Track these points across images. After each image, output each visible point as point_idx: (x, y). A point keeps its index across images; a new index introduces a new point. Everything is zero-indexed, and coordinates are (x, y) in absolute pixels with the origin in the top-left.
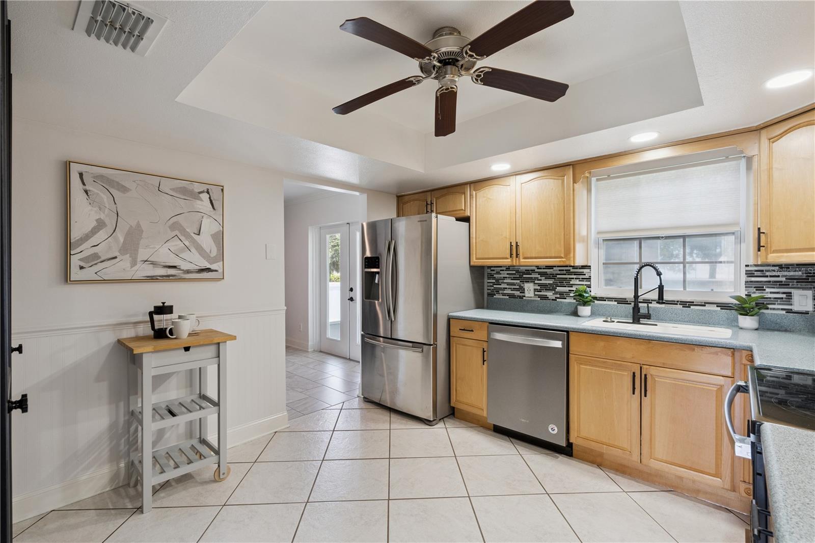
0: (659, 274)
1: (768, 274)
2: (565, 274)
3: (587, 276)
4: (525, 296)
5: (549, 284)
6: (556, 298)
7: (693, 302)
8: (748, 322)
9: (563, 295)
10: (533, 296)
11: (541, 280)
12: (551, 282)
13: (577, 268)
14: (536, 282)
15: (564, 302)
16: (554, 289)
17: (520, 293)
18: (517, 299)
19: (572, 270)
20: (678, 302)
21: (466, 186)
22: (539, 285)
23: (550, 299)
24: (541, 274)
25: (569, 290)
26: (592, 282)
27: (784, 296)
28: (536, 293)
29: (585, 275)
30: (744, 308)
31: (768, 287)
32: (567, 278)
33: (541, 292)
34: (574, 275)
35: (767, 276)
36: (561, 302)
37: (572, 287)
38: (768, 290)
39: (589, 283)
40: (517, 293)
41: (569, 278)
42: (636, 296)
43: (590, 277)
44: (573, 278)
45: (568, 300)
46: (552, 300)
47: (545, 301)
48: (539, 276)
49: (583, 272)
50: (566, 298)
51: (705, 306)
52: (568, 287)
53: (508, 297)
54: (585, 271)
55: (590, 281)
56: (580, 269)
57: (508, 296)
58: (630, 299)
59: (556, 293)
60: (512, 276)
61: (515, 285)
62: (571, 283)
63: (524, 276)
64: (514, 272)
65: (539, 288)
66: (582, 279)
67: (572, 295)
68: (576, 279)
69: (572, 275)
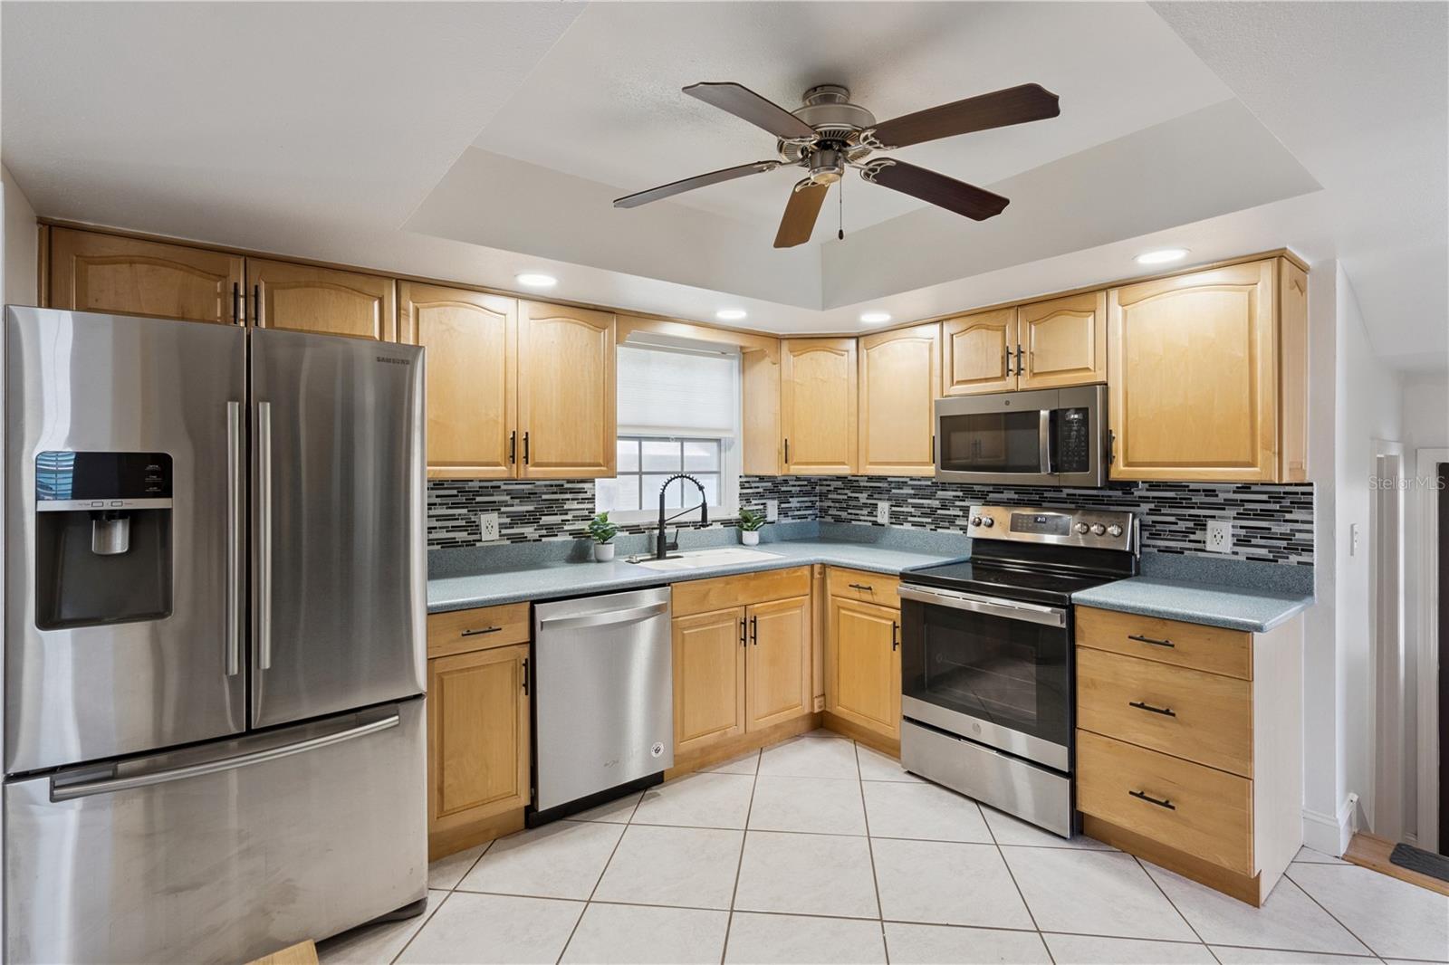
0: (701, 488)
1: (753, 485)
2: (556, 493)
3: (588, 495)
4: (480, 541)
5: (527, 512)
6: (540, 536)
8: (751, 537)
9: (552, 530)
10: (498, 537)
11: (513, 506)
12: (531, 508)
13: (574, 483)
14: (503, 509)
15: (554, 542)
16: (536, 521)
17: (469, 534)
18: (462, 549)
21: (386, 282)
22: (509, 515)
23: (529, 541)
24: (514, 495)
25: (562, 521)
26: (596, 503)
27: (761, 507)
28: (504, 531)
29: (586, 492)
30: (744, 523)
31: (753, 499)
32: (558, 500)
33: (513, 528)
34: (571, 493)
35: (751, 488)
36: (550, 543)
37: (567, 514)
38: (754, 502)
39: (590, 506)
40: (461, 536)
41: (562, 500)
42: (662, 521)
43: (594, 495)
44: (568, 499)
45: (561, 538)
46: (534, 541)
47: (520, 544)
48: (507, 498)
49: (584, 489)
50: (557, 535)
52: (561, 514)
53: (439, 547)
54: (586, 486)
55: (594, 502)
56: (578, 483)
57: (438, 544)
58: (651, 525)
59: (541, 527)
60: (450, 501)
61: (458, 519)
62: (566, 507)
63: (478, 499)
64: (455, 492)
65: (508, 520)
66: (582, 499)
67: (566, 528)
68: (573, 499)
69: (566, 493)
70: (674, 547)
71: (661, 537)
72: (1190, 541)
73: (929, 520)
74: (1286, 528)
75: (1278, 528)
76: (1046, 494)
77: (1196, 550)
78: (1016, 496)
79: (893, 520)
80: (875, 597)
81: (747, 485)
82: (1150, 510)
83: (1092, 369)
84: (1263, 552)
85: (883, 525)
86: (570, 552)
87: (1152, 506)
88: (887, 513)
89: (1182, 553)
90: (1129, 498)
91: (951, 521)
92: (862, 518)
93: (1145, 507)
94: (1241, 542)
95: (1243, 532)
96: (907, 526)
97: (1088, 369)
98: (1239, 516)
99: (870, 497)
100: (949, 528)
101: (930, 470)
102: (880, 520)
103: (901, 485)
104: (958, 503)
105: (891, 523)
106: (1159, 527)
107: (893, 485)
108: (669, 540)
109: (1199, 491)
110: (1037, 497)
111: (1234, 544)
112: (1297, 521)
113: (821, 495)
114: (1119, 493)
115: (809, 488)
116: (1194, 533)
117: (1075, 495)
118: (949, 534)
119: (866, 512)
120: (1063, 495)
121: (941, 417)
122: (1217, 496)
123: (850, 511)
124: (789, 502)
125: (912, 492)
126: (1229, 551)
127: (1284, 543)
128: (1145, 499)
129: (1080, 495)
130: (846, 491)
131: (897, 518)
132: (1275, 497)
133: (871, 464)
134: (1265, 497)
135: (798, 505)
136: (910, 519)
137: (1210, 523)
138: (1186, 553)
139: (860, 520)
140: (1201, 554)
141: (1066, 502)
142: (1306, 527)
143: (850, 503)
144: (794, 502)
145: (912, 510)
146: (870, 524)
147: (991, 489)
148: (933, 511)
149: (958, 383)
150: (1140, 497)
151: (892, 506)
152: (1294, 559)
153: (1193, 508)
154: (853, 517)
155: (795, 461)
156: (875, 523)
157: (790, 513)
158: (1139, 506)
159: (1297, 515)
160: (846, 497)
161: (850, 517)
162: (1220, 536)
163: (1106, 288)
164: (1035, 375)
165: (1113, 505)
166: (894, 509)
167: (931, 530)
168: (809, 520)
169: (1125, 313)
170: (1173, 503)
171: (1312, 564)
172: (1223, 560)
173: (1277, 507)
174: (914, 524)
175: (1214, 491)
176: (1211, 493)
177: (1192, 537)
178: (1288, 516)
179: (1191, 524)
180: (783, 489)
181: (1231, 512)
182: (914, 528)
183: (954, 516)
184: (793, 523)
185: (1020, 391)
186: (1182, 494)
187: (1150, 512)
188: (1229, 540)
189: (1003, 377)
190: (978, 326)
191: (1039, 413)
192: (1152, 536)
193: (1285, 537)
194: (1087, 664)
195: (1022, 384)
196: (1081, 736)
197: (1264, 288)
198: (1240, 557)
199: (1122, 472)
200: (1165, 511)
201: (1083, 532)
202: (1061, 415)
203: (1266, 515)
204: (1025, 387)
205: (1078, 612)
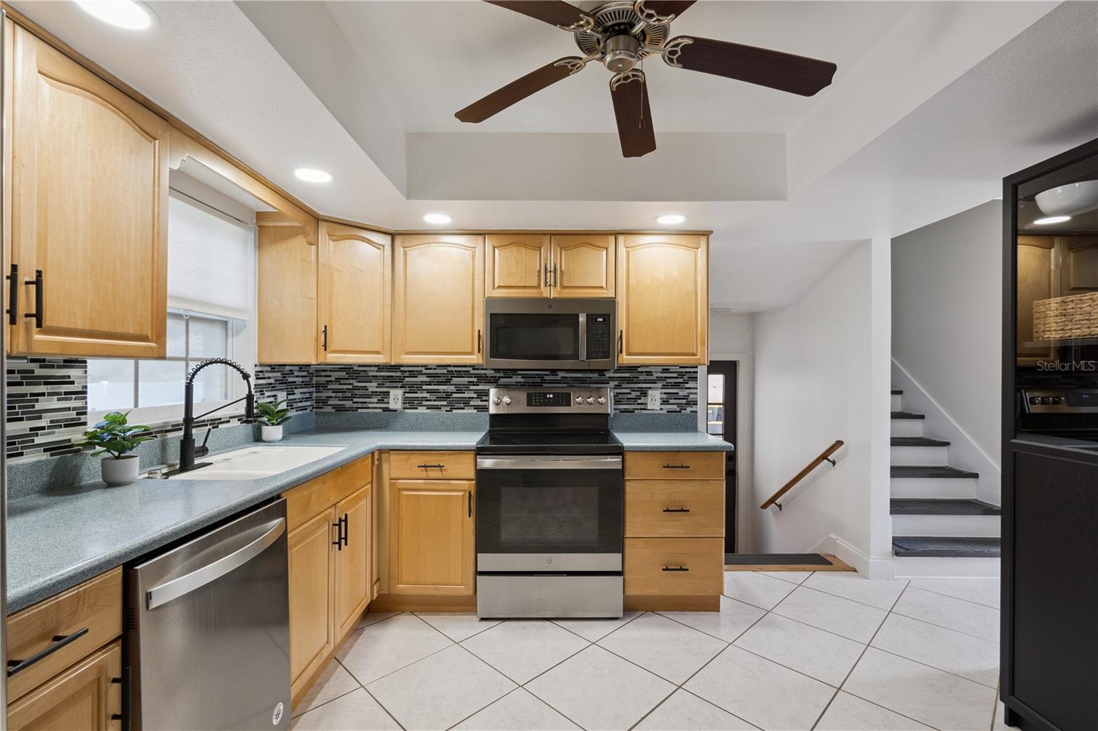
1: (266, 375)
2: (21, 384)
3: (77, 387)
7: (220, 419)
13: (52, 367)
15: (15, 466)
19: (39, 372)
20: (208, 421)
25: (32, 429)
26: (88, 400)
27: (272, 399)
29: (73, 383)
31: (266, 391)
32: (25, 395)
34: (45, 383)
35: (264, 378)
37: (40, 418)
38: (267, 394)
39: (79, 404)
41: (32, 395)
42: (189, 421)
43: (86, 387)
44: (43, 394)
45: (30, 458)
49: (69, 377)
50: (21, 454)
51: (229, 422)
52: (29, 419)
54: (73, 373)
55: (85, 398)
56: (59, 367)
58: (155, 428)
62: (38, 406)
66: (66, 393)
67: (38, 440)
68: (50, 394)
69: (39, 384)
70: (204, 451)
71: (187, 442)
72: (638, 404)
73: (445, 403)
74: (685, 392)
75: (682, 393)
76: (546, 378)
77: (641, 409)
78: (523, 380)
79: (408, 405)
80: (444, 472)
81: (261, 375)
82: (615, 385)
83: (605, 287)
84: (675, 407)
85: (396, 411)
86: (45, 479)
87: (616, 383)
88: (400, 399)
89: (634, 412)
91: (466, 403)
92: (370, 405)
93: (612, 384)
94: (665, 402)
95: (665, 396)
96: (422, 410)
97: (602, 287)
98: (664, 387)
99: (380, 386)
100: (464, 409)
101: (476, 359)
102: (392, 406)
103: (413, 374)
104: (472, 387)
105: (404, 408)
106: (620, 396)
107: (407, 374)
108: (198, 443)
109: (643, 372)
110: (539, 380)
111: (661, 404)
112: (690, 388)
113: (318, 386)
114: (596, 375)
115: (307, 379)
116: (640, 399)
117: (567, 377)
118: (465, 413)
119: (376, 400)
120: (559, 378)
121: (491, 314)
122: (652, 375)
123: (355, 400)
124: (294, 394)
125: (428, 379)
126: (659, 409)
127: (684, 401)
128: (612, 379)
129: (570, 378)
130: (351, 381)
131: (410, 403)
132: (681, 375)
133: (408, 353)
134: (675, 375)
135: (300, 396)
136: (424, 403)
137: (650, 392)
138: (636, 411)
139: (369, 408)
140: (644, 412)
141: (560, 383)
142: (695, 391)
143: (356, 392)
144: (298, 394)
145: (428, 395)
146: (381, 410)
147: (502, 375)
148: (448, 395)
149: (499, 287)
150: (609, 377)
151: (405, 392)
152: (689, 409)
153: (640, 383)
154: (360, 405)
155: (333, 348)
156: (386, 410)
157: (295, 405)
158: (608, 383)
159: (691, 385)
160: (351, 387)
161: (355, 405)
162: (654, 400)
163: (616, 234)
164: (563, 287)
165: (592, 383)
166: (407, 395)
167: (446, 411)
168: (308, 411)
169: (628, 253)
170: (629, 381)
171: (696, 412)
172: (656, 414)
173: (681, 380)
174: (429, 407)
175: (651, 372)
176: (649, 373)
177: (639, 401)
178: (687, 386)
179: (638, 393)
180: (290, 380)
181: (659, 385)
182: (428, 411)
183: (469, 398)
184: (297, 416)
185: (555, 299)
186: (634, 375)
187: (617, 387)
188: (659, 402)
189: (539, 286)
190: (518, 244)
191: (577, 316)
192: (617, 402)
193: (685, 397)
194: (633, 491)
195: (554, 293)
196: (628, 543)
197: (701, 252)
198: (664, 412)
199: (625, 359)
200: (624, 386)
201: (580, 403)
202: (591, 318)
203: (676, 385)
204: (557, 296)
205: (628, 456)
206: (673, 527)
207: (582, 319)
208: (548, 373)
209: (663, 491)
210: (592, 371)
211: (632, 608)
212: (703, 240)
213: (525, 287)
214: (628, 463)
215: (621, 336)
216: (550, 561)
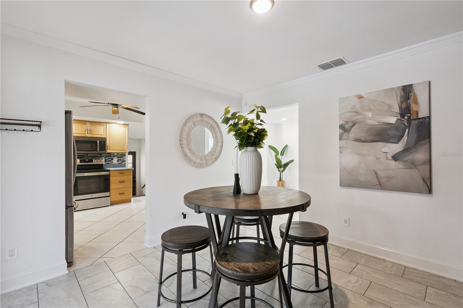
74: (123, 159)
75: (122, 159)
76: (85, 156)
77: (112, 163)
84: (120, 162)
89: (110, 163)
90: (101, 156)
93: (104, 157)
94: (118, 161)
97: (103, 135)
98: (118, 158)
106: (106, 160)
109: (112, 154)
110: (83, 156)
116: (111, 160)
117: (91, 156)
120: (89, 156)
127: (122, 161)
128: (104, 156)
132: (122, 155)
134: (120, 155)
137: (114, 159)
152: (124, 163)
153: (111, 157)
159: (124, 157)
162: (115, 161)
163: (106, 123)
164: (92, 134)
165: (98, 157)
169: (109, 128)
170: (108, 156)
172: (116, 164)
176: (114, 154)
181: (116, 157)
185: (89, 137)
186: (110, 155)
187: (105, 158)
188: (116, 161)
189: (85, 134)
190: (79, 123)
191: (97, 141)
192: (105, 161)
193: (123, 160)
194: (112, 179)
195: (89, 136)
196: (111, 190)
197: (127, 129)
198: (118, 163)
199: (109, 151)
200: (107, 157)
201: (95, 162)
202: (100, 142)
203: (121, 157)
204: (90, 136)
205: (111, 172)
206: (121, 186)
207: (98, 142)
208: (85, 154)
209: (119, 178)
210: (98, 154)
211: (112, 204)
212: (127, 126)
213: (81, 134)
214: (111, 173)
215: (108, 146)
216: (92, 196)
